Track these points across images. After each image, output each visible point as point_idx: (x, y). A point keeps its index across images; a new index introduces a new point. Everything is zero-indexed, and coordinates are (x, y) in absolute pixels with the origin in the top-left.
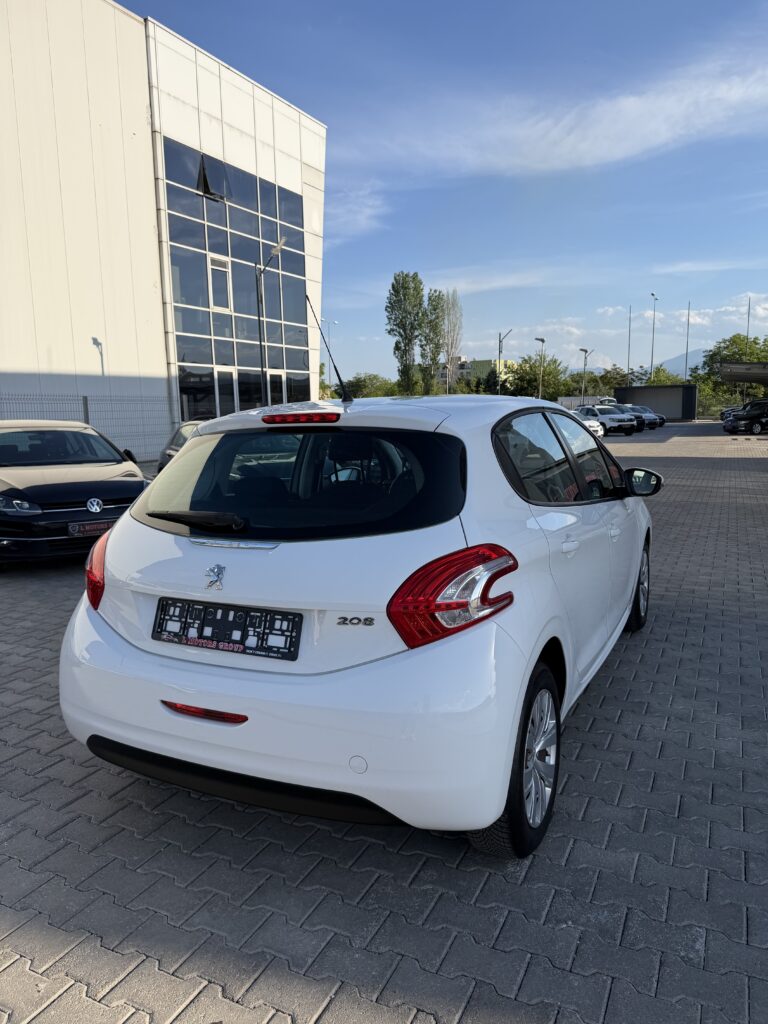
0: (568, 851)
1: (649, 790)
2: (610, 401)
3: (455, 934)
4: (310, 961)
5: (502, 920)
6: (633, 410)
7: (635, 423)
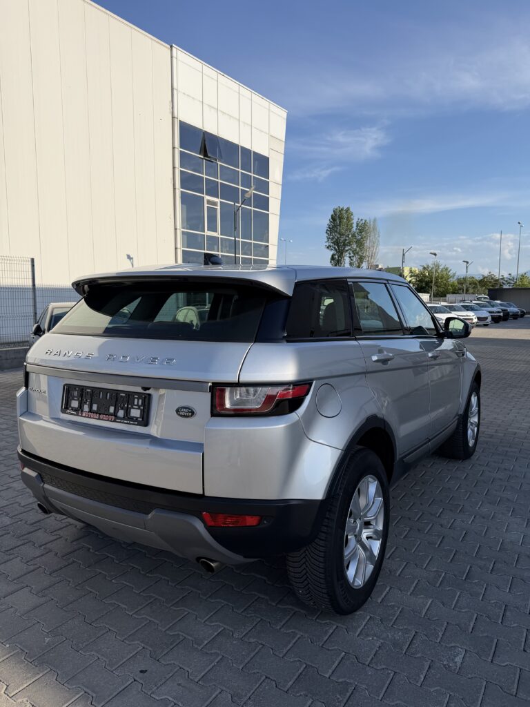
0: (384, 594)
1: (449, 561)
2: (485, 298)
3: (298, 636)
4: (206, 642)
5: (331, 631)
6: (501, 305)
7: (502, 314)
